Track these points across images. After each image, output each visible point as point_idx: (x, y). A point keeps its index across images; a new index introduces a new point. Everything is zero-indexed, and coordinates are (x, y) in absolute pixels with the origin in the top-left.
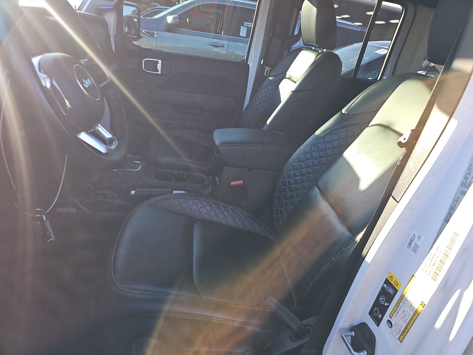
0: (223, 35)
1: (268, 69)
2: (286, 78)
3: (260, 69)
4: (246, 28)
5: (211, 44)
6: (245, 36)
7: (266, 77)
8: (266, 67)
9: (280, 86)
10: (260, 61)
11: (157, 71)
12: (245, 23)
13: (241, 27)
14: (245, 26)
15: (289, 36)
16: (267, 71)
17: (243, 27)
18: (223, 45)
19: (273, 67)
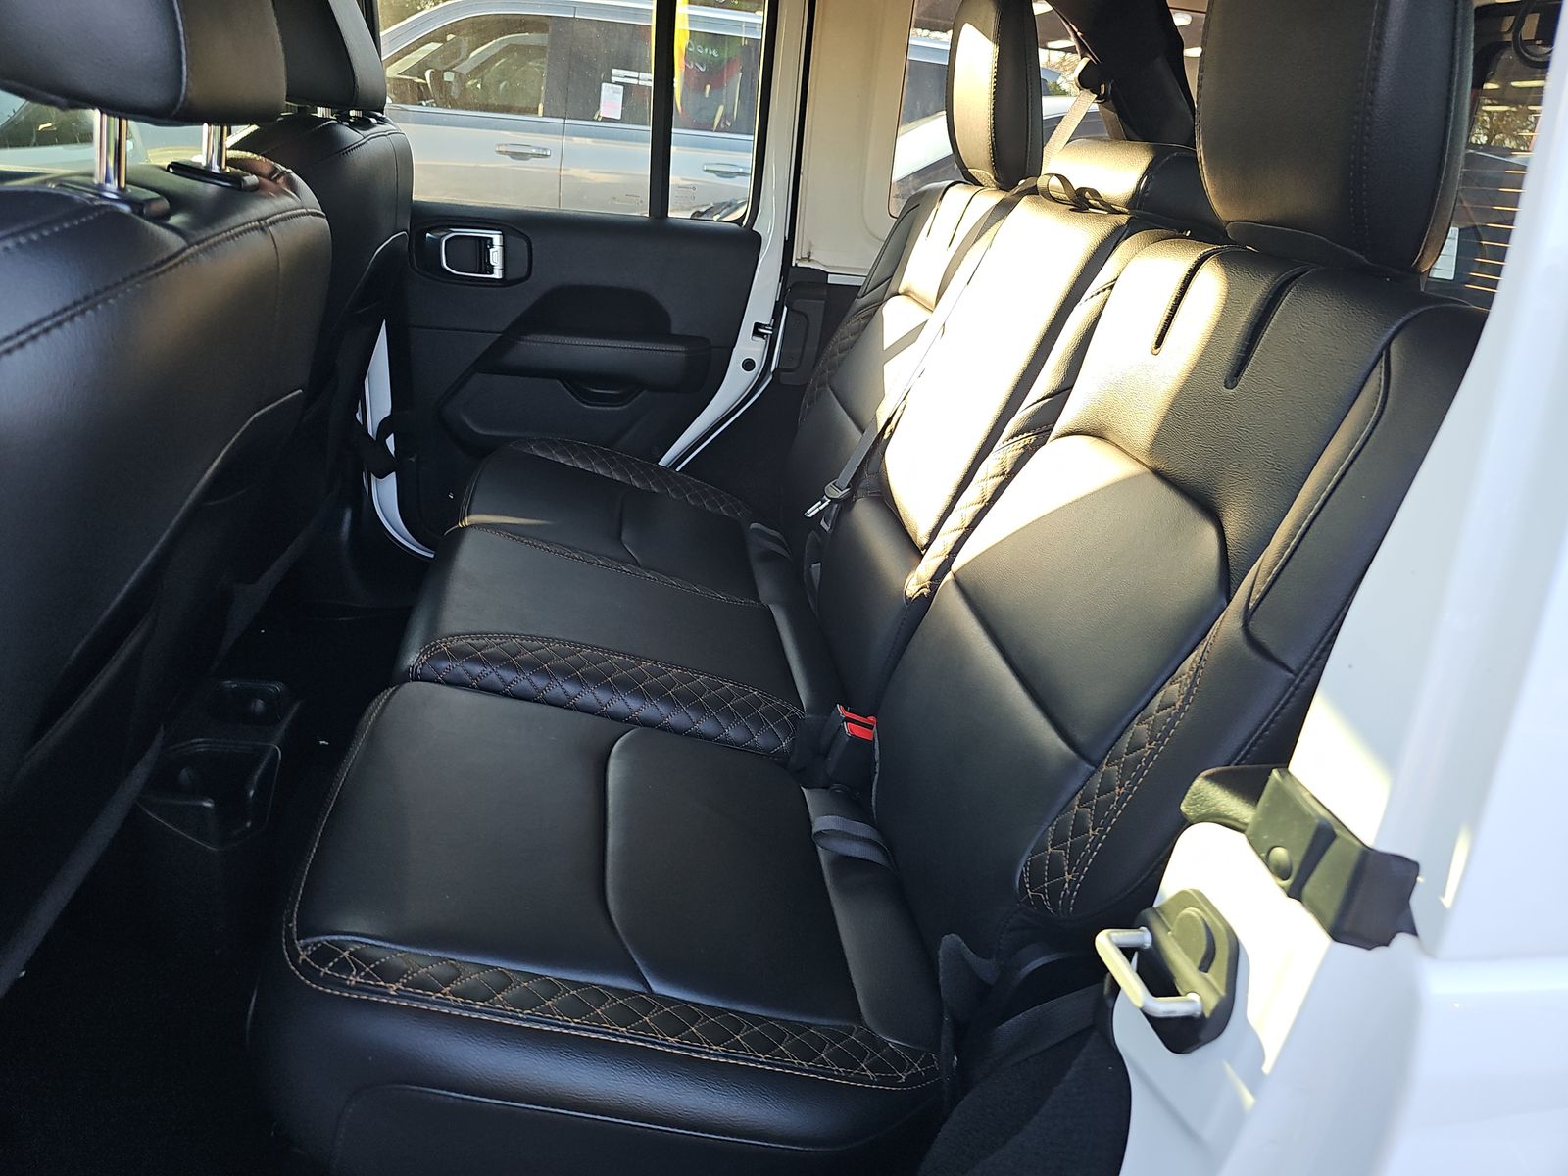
0: (543, 116)
4: (622, 88)
5: (503, 149)
6: (619, 117)
12: (614, 71)
13: (604, 85)
14: (617, 83)
17: (608, 85)
18: (545, 149)
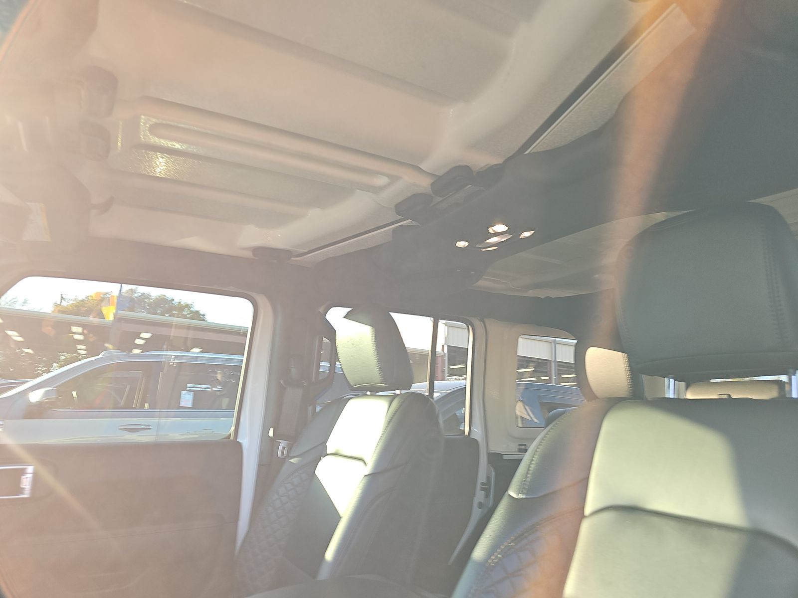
1: (283, 444)
2: (328, 455)
3: (268, 447)
7: (283, 461)
8: (280, 441)
9: (317, 472)
10: (265, 431)
11: (21, 491)
12: (188, 385)
13: (182, 392)
14: (190, 391)
15: (313, 381)
16: (283, 448)
17: (185, 392)
18: (149, 426)
19: (293, 439)
